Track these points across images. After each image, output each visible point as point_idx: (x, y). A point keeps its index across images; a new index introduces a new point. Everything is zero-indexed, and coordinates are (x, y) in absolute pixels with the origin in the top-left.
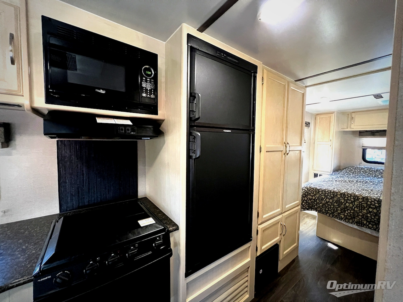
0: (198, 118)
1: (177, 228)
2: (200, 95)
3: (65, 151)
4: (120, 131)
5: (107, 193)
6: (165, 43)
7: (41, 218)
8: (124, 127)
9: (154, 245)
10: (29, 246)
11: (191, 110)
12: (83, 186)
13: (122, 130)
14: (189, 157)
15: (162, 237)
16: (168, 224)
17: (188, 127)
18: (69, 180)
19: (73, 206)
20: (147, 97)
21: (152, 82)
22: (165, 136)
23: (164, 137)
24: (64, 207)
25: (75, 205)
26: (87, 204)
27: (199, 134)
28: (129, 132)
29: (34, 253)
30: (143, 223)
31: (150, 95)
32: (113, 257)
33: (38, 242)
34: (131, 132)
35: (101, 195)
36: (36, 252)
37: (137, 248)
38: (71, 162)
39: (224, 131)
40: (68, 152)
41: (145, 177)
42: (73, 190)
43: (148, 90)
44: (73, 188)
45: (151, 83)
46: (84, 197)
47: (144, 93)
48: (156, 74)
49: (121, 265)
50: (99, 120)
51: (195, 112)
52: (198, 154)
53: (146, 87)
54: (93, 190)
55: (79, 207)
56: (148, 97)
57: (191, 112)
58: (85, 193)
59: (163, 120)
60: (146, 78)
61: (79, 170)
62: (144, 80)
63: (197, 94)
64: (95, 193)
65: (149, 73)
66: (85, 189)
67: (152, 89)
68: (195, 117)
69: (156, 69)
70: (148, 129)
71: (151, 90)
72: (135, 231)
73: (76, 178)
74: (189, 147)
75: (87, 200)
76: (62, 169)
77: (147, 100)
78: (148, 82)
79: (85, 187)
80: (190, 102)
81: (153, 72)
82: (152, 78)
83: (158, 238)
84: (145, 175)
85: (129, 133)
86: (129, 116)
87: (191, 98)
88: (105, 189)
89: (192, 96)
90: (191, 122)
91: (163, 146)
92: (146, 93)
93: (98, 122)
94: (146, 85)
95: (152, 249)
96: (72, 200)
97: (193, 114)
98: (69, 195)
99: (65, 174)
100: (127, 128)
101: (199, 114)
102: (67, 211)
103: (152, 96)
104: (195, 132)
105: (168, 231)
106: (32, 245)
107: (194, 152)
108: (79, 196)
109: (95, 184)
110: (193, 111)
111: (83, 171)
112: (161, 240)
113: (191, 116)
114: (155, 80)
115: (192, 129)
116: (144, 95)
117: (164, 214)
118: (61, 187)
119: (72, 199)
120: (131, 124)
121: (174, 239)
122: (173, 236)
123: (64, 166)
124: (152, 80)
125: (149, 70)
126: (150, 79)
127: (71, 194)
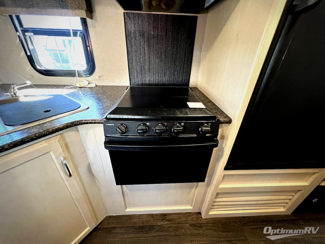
1: (229, 122)
3: (130, 26)
5: (164, 76)
7: (119, 86)
9: (200, 129)
10: (108, 101)
15: (210, 125)
16: (218, 114)
18: (135, 58)
19: (138, 83)
24: (133, 82)
25: (140, 82)
26: (148, 82)
29: (109, 105)
30: (191, 105)
33: (113, 100)
36: (110, 106)
37: (183, 126)
38: (135, 39)
40: (133, 27)
42: (138, 67)
44: (138, 65)
46: (146, 76)
54: (152, 71)
55: (143, 85)
58: (146, 73)
61: (142, 48)
64: (154, 73)
66: (146, 68)
72: (183, 110)
73: (140, 57)
75: (148, 79)
76: (129, 45)
79: (146, 66)
83: (205, 124)
84: (200, 62)
88: (162, 72)
95: (197, 132)
98: (135, 72)
99: (132, 50)
105: (219, 120)
106: (110, 101)
108: (142, 74)
109: (154, 65)
111: (145, 50)
112: (208, 127)
117: (214, 105)
118: (130, 63)
119: (138, 76)
121: (222, 131)
122: (222, 127)
123: (131, 42)
127: (137, 72)
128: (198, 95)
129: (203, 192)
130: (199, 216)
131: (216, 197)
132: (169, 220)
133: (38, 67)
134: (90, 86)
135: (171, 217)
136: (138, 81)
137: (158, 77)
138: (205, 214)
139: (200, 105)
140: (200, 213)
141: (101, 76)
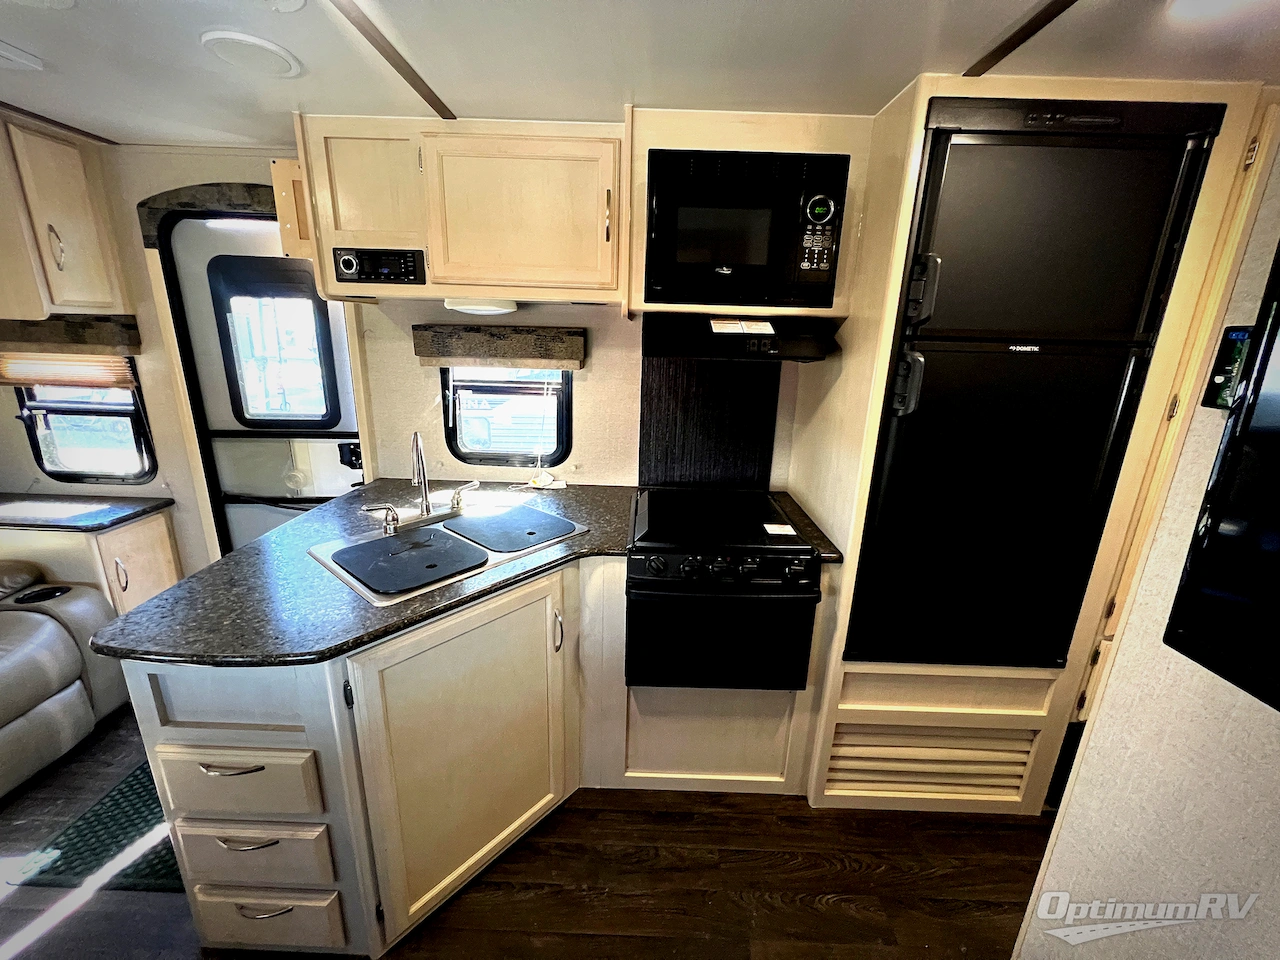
0: (928, 319)
1: (840, 560)
2: (939, 260)
4: (749, 349)
5: (712, 468)
8: (757, 340)
9: (787, 570)
11: (910, 298)
12: (674, 446)
13: (753, 345)
14: (888, 412)
15: (804, 563)
16: (823, 546)
17: (898, 340)
18: (655, 432)
19: (657, 480)
20: (811, 270)
21: (828, 231)
22: (843, 352)
23: (841, 360)
24: (645, 478)
25: (661, 479)
26: (678, 480)
27: (922, 359)
28: (767, 350)
30: (772, 529)
31: (818, 265)
32: (720, 562)
34: (770, 350)
37: (758, 563)
38: (659, 399)
39: (1010, 348)
40: (657, 382)
41: (791, 447)
42: (659, 450)
43: (816, 252)
44: (659, 446)
45: (824, 235)
46: (674, 468)
47: (806, 260)
48: (839, 213)
49: (730, 580)
50: (718, 327)
51: (921, 303)
52: (912, 406)
53: (810, 248)
55: (665, 484)
56: (814, 270)
57: (911, 303)
58: (676, 461)
59: (843, 319)
60: (815, 226)
61: (671, 415)
62: (809, 230)
63: (932, 259)
64: (693, 462)
65: (823, 211)
66: (677, 452)
67: (824, 249)
68: (918, 315)
69: (840, 200)
70: (804, 343)
71: (821, 253)
73: (665, 431)
74: (895, 389)
75: (679, 473)
77: (811, 278)
78: (817, 233)
79: (677, 447)
80: (910, 279)
81: (832, 207)
82: (828, 223)
83: (796, 562)
84: (790, 441)
85: (765, 352)
86: (769, 315)
87: (916, 267)
88: (710, 457)
89: (918, 264)
90: (907, 327)
91: (837, 379)
92: (811, 261)
94: (813, 242)
95: (782, 576)
96: (656, 467)
97: (915, 309)
98: (653, 458)
100: (763, 342)
101: (929, 308)
102: (648, 485)
103: (824, 266)
104: (911, 353)
105: (821, 557)
107: (904, 401)
108: (666, 463)
109: (694, 445)
110: (917, 302)
111: (676, 417)
112: (803, 568)
113: (909, 314)
114: (836, 227)
115: (904, 346)
116: (805, 265)
120: (772, 331)
121: (831, 578)
122: (828, 571)
123: (650, 405)
124: (828, 228)
125: (823, 203)
126: (823, 225)
127: (656, 459)
128: (788, 510)
129: (806, 727)
130: (802, 802)
131: (837, 742)
132: (729, 806)
133: (464, 450)
134: (556, 485)
135: (732, 800)
136: (657, 476)
137: (701, 469)
138: (816, 799)
139: (788, 530)
140: (805, 798)
141: (581, 466)
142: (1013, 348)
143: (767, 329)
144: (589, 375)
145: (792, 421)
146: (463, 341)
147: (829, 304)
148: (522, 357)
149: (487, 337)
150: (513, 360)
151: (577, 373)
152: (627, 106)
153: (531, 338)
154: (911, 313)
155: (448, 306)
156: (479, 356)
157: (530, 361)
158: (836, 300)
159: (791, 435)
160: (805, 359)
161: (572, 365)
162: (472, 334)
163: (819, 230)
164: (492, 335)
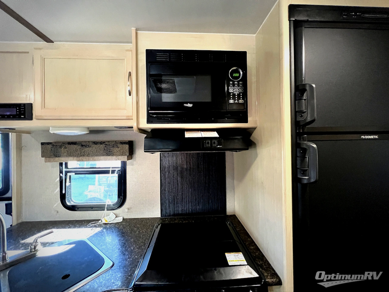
0: (313, 121)
1: (280, 283)
2: (314, 86)
3: (165, 162)
4: (206, 145)
5: (197, 205)
6: (255, 35)
7: (148, 219)
8: (210, 140)
11: (297, 110)
13: (208, 143)
14: (296, 180)
15: (256, 291)
16: (265, 271)
17: (294, 136)
18: (168, 188)
19: (170, 213)
20: (234, 103)
21: (241, 84)
22: (257, 147)
23: (256, 150)
24: (164, 213)
25: (172, 212)
26: (181, 212)
27: (315, 146)
28: (216, 145)
31: (238, 101)
35: (192, 206)
38: (169, 172)
39: (362, 137)
40: (168, 163)
42: (170, 198)
43: (236, 94)
44: (170, 196)
45: (239, 86)
46: (178, 206)
47: (231, 99)
48: (245, 75)
50: (188, 135)
51: (305, 112)
52: (314, 176)
53: (233, 93)
54: (185, 200)
55: (174, 215)
56: (236, 103)
57: (298, 113)
58: (179, 202)
59: (255, 128)
60: (234, 82)
61: (175, 180)
62: (231, 84)
63: (308, 85)
64: (187, 202)
65: (237, 75)
66: (179, 198)
67: (240, 93)
68: (305, 120)
69: (245, 69)
70: (236, 141)
71: (239, 95)
73: (173, 187)
74: (296, 165)
75: (181, 209)
77: (235, 107)
78: (235, 85)
79: (179, 196)
80: (295, 100)
81: (241, 73)
82: (240, 81)
84: (234, 189)
85: (215, 147)
86: (215, 128)
87: (297, 93)
88: (196, 200)
89: (299, 90)
90: (298, 128)
91: (255, 159)
92: (234, 98)
93: (186, 136)
94: (234, 90)
96: (169, 206)
97: (302, 116)
98: (167, 202)
99: (165, 182)
100: (213, 141)
101: (312, 114)
102: (165, 216)
103: (241, 101)
104: (306, 142)
105: (266, 283)
107: (306, 173)
108: (174, 204)
109: (187, 194)
110: (301, 112)
111: (178, 181)
113: (298, 120)
115: (300, 139)
116: (231, 101)
120: (217, 136)
122: (272, 290)
123: (165, 175)
124: (240, 83)
125: (237, 71)
126: (238, 82)
127: (169, 202)
133: (68, 204)
134: (117, 220)
136: (170, 211)
141: (131, 208)
142: (363, 137)
143: (215, 134)
144: (135, 162)
145: (233, 179)
146: (67, 149)
147: (246, 122)
148: (97, 155)
149: (80, 147)
150: (93, 157)
151: (128, 162)
152: (133, 29)
153: (102, 146)
154: (299, 119)
155: (51, 132)
156: (75, 157)
157: (102, 157)
158: (249, 119)
159: (234, 187)
160: (236, 150)
161: (125, 158)
162: (72, 146)
163: (236, 84)
164: (82, 146)
